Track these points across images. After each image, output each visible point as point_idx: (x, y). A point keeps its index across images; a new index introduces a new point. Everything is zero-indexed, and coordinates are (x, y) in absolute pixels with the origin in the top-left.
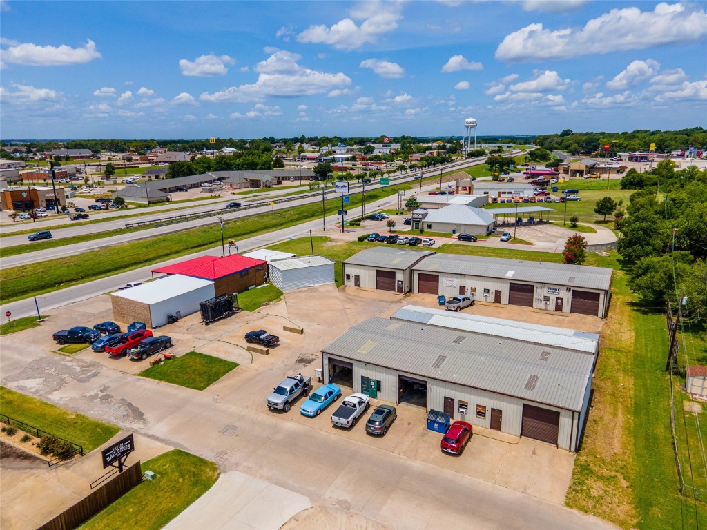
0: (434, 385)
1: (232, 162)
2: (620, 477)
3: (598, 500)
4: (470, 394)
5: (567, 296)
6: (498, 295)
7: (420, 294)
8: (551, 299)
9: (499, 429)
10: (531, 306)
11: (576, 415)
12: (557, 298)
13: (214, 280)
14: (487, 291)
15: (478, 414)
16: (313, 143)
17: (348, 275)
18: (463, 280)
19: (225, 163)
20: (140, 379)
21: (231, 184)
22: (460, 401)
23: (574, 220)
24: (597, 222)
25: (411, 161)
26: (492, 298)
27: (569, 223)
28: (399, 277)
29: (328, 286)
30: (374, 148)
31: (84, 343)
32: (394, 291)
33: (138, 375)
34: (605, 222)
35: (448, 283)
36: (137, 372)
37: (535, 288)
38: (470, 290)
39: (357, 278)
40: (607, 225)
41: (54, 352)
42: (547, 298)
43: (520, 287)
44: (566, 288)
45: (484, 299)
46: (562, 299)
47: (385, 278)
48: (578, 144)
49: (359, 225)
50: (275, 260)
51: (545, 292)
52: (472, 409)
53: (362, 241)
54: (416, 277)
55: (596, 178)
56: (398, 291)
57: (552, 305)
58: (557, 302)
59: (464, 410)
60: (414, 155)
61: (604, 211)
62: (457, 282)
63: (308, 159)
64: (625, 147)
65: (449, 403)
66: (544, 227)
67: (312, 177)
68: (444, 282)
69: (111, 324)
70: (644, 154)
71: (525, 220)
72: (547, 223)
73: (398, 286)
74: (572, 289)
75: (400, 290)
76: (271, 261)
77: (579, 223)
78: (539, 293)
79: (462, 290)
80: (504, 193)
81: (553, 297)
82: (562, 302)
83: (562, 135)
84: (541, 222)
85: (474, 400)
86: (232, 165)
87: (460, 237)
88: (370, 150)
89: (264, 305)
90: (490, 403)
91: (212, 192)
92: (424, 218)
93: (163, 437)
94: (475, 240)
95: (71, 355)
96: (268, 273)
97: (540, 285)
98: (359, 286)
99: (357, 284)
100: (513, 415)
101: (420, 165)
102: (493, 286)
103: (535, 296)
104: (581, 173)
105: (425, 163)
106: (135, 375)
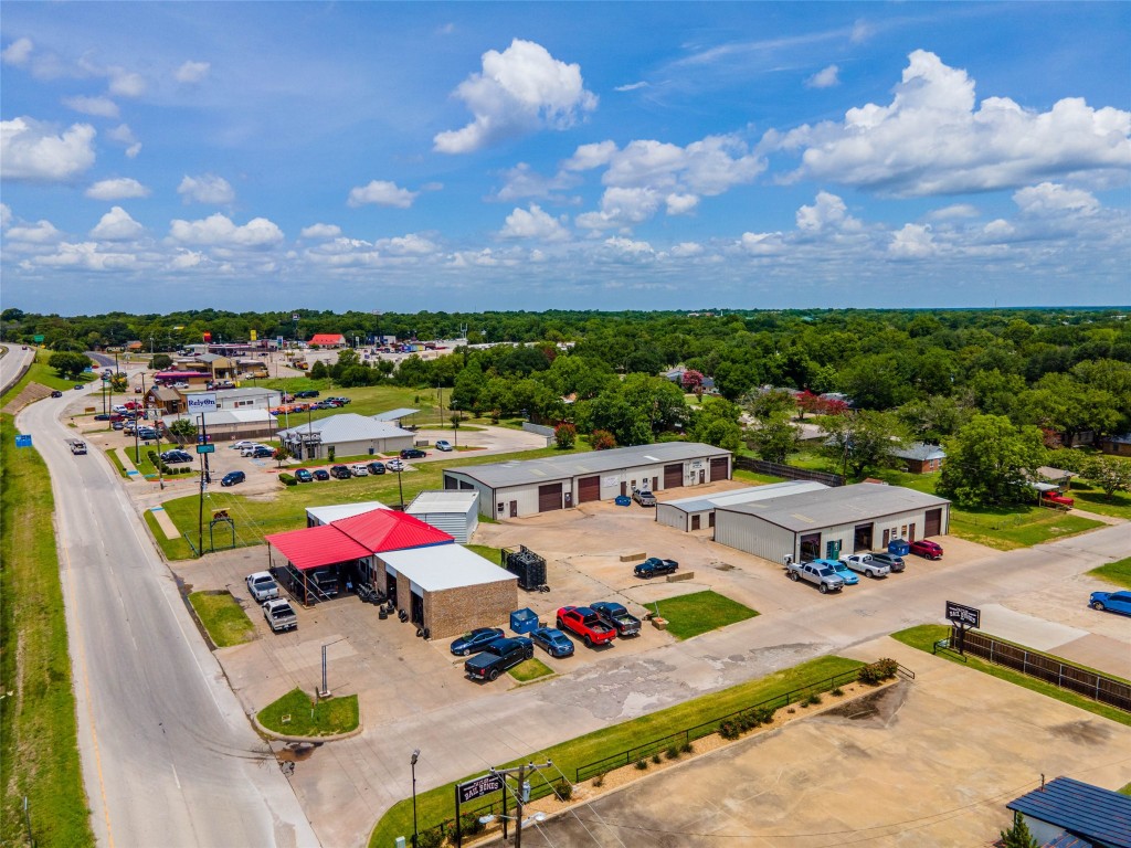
0: (878, 523)
5: (706, 466)
6: (655, 481)
8: (696, 473)
10: (683, 485)
12: (700, 472)
14: (645, 480)
15: (903, 535)
17: (501, 505)
18: (624, 475)
23: (457, 420)
26: (650, 486)
27: (450, 424)
28: (565, 488)
29: (484, 527)
32: (562, 508)
35: (610, 483)
37: (684, 466)
38: (631, 483)
39: (513, 504)
42: (693, 473)
43: (672, 468)
44: (705, 459)
46: (703, 471)
47: (549, 495)
49: (186, 470)
51: (691, 467)
52: (899, 532)
53: (295, 484)
54: (576, 485)
57: (697, 480)
58: (700, 475)
59: (895, 535)
62: (617, 479)
65: (886, 534)
68: (604, 481)
73: (565, 501)
74: (710, 457)
75: (566, 505)
77: (459, 424)
78: (687, 469)
79: (623, 486)
80: (242, 403)
82: (704, 474)
85: (900, 524)
90: (907, 521)
92: (321, 439)
97: (687, 462)
98: (516, 515)
99: (514, 513)
100: (920, 524)
102: (651, 474)
103: (685, 474)
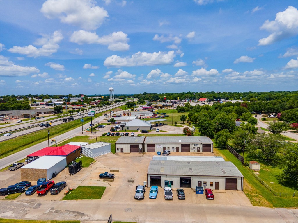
0: (194, 178)
1: (9, 106)
2: (258, 195)
3: (259, 202)
4: (207, 178)
5: (201, 146)
6: (178, 149)
7: (148, 152)
8: (196, 148)
9: (218, 189)
10: (189, 151)
11: (242, 178)
12: (198, 148)
13: (66, 156)
14: (173, 148)
15: (210, 185)
16: (37, 97)
17: (118, 148)
18: (164, 145)
19: (4, 107)
20: (66, 201)
21: (13, 117)
22: (204, 182)
23: (176, 123)
24: (181, 123)
25: (91, 104)
26: (175, 150)
27: (174, 124)
28: (140, 146)
29: (109, 154)
30: (70, 99)
31: (18, 192)
32: (138, 152)
33: (63, 200)
34: (184, 123)
35: (159, 147)
36: (61, 198)
37: (190, 145)
38: (167, 148)
39: (122, 149)
40: (185, 124)
41: (3, 199)
42: (194, 148)
43: (185, 145)
44: (200, 144)
45: (172, 151)
46: (199, 148)
47: (134, 148)
48: (152, 97)
49: (96, 130)
50: (84, 146)
51: (194, 146)
52: (208, 184)
53: (105, 136)
54: (146, 146)
55: (166, 109)
56: (140, 152)
57: (196, 150)
58: (198, 149)
59: (205, 185)
60: (92, 102)
61: (183, 119)
62: (162, 146)
63: (40, 104)
64: (168, 98)
65: (200, 183)
66: (165, 126)
67: (52, 112)
68: (157, 146)
69: (26, 182)
70: (175, 101)
71: (159, 124)
72: (166, 125)
73: (140, 150)
74: (202, 144)
75: (141, 152)
76: (83, 146)
77: (177, 124)
78: (192, 147)
79: (164, 148)
80: (142, 115)
81: (196, 147)
82: (199, 149)
83: (143, 94)
84: (163, 125)
85: (208, 181)
86: (9, 108)
87: (142, 132)
88: (69, 100)
89: (91, 164)
90: (214, 180)
91: (4, 121)
92: (125, 125)
93: (104, 219)
94: (148, 132)
95: (15, 199)
96: (82, 151)
97: (192, 144)
98: (123, 152)
99: (122, 151)
100: (222, 183)
101: (100, 106)
102: (176, 146)
103: (191, 148)
104: (161, 107)
105: (102, 105)
106: (60, 200)
